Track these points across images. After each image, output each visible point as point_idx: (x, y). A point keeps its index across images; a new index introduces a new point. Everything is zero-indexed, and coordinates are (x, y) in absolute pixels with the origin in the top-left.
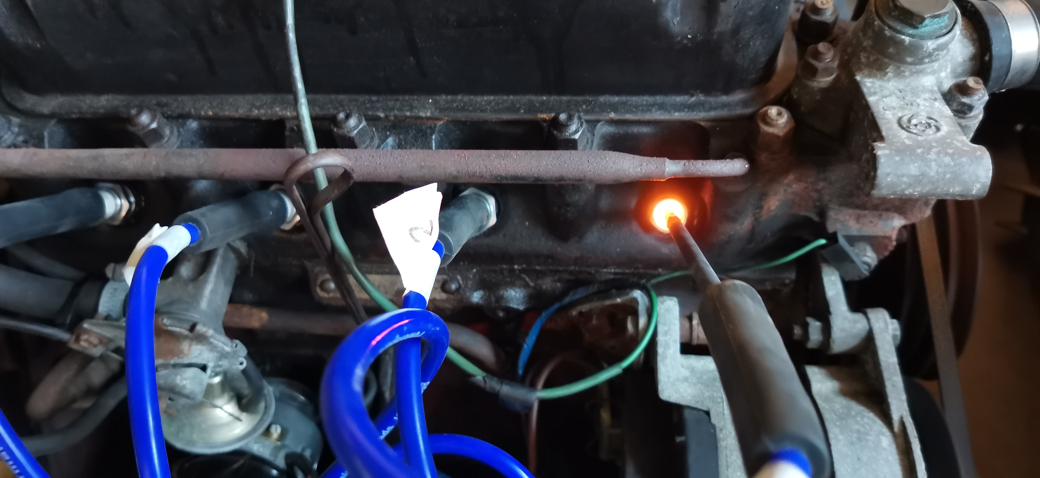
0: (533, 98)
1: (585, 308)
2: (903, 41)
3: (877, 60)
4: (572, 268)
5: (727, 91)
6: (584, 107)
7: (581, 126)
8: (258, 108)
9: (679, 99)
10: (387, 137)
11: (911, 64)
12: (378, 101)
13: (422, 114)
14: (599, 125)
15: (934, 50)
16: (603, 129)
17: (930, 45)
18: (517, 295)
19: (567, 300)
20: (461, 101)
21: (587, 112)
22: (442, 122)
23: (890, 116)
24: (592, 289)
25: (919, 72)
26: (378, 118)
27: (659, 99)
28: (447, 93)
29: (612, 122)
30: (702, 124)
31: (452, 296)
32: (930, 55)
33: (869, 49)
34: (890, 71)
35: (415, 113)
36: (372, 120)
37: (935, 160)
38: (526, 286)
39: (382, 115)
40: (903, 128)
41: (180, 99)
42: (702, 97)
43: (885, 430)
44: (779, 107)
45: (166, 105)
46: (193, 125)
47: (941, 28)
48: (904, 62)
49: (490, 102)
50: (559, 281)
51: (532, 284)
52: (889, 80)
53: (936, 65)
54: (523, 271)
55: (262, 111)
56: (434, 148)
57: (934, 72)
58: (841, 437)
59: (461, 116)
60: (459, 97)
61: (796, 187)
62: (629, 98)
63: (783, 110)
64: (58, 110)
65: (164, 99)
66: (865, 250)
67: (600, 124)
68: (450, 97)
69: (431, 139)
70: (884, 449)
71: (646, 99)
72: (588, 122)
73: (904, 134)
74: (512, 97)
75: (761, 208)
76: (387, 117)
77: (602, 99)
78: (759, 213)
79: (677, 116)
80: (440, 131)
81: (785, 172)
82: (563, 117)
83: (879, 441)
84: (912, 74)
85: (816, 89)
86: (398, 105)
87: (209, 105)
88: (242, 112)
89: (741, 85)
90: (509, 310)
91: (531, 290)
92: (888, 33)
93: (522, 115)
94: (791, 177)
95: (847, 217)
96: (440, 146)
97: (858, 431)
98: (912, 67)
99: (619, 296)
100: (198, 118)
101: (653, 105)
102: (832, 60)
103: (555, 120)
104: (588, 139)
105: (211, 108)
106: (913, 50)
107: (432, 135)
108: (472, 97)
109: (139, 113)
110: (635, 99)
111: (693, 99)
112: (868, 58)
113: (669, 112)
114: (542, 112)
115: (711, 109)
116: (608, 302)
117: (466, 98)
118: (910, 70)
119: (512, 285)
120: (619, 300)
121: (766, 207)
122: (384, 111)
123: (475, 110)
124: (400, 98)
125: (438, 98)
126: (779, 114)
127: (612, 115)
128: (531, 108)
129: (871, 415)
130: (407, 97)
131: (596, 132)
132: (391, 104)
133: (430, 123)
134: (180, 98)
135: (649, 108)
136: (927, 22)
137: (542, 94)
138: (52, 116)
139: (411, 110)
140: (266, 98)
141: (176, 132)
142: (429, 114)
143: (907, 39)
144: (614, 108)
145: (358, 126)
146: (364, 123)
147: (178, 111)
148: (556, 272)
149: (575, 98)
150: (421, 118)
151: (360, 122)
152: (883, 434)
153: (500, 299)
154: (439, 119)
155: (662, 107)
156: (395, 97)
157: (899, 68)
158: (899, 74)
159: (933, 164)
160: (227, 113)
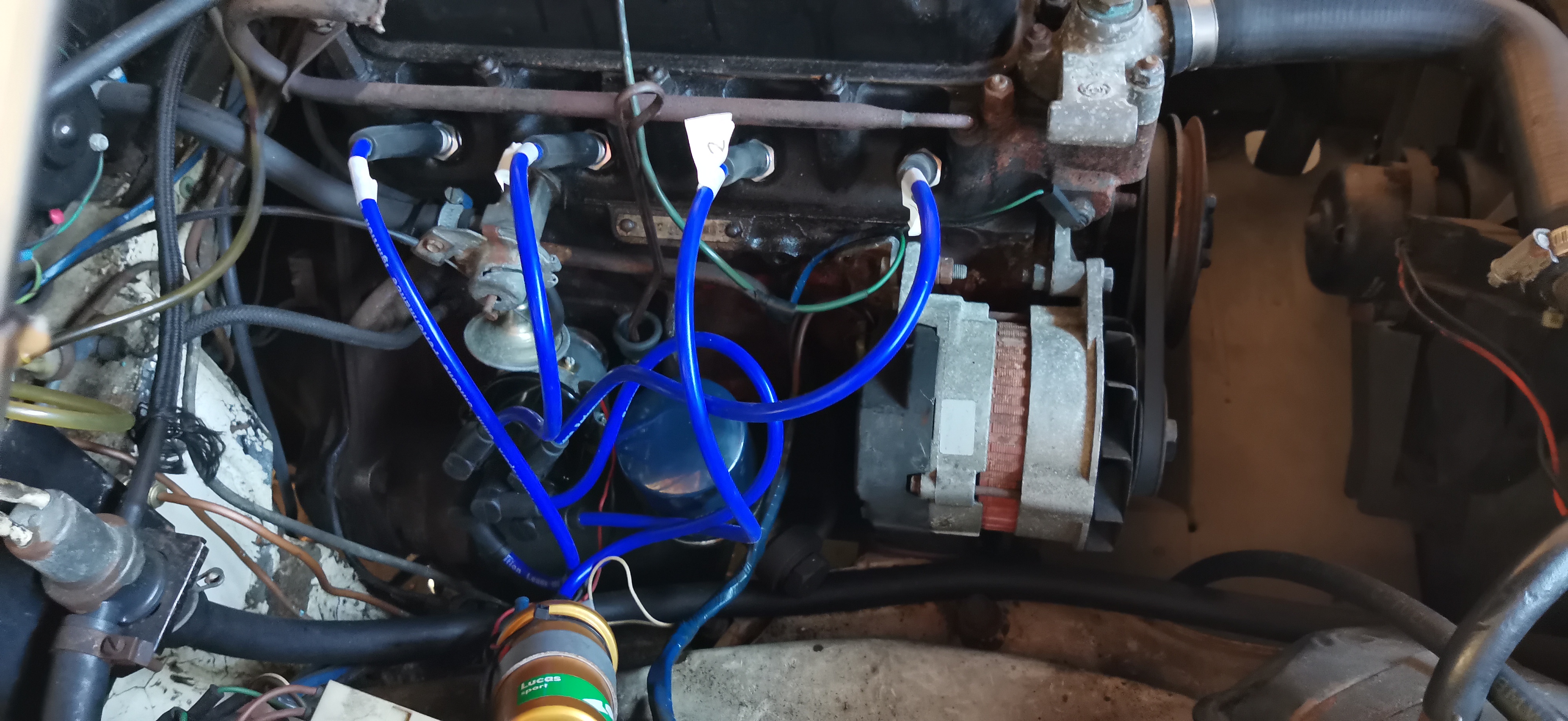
0: (808, 61)
1: (848, 253)
2: (1094, 24)
3: (1078, 39)
4: (840, 218)
5: (967, 62)
6: (850, 70)
7: (844, 84)
8: (581, 61)
9: (928, 67)
10: (686, 89)
11: (1103, 43)
12: (679, 59)
13: (715, 72)
14: (861, 87)
15: (1119, 32)
16: (864, 90)
17: (1114, 28)
18: (792, 244)
19: (834, 246)
20: (748, 61)
21: (851, 75)
22: (731, 79)
23: (1075, 83)
24: (857, 236)
25: (1110, 50)
26: (679, 73)
27: (912, 66)
28: (738, 54)
29: (872, 85)
30: (946, 89)
31: (734, 240)
32: (1116, 36)
33: (1073, 30)
34: (1088, 47)
35: (710, 70)
36: (674, 75)
37: (1094, 115)
38: (800, 236)
39: (682, 71)
40: (1080, 92)
41: (514, 51)
42: (946, 66)
43: (1081, 348)
44: (1002, 76)
45: (502, 55)
46: (525, 73)
47: (1125, 15)
48: (1097, 42)
49: (773, 63)
50: (829, 231)
51: (805, 234)
52: (1087, 55)
53: (1124, 45)
54: (797, 220)
55: (584, 64)
56: (724, 96)
57: (1123, 50)
58: (1041, 351)
59: (748, 74)
60: (747, 58)
61: (1024, 146)
62: (886, 65)
63: (1004, 77)
64: (408, 55)
65: (500, 50)
66: (1084, 204)
67: (862, 85)
68: (739, 58)
69: (722, 92)
70: (1075, 361)
71: (901, 66)
72: (850, 83)
73: (1079, 95)
74: (790, 60)
75: (995, 164)
76: (686, 72)
77: (866, 64)
78: (995, 168)
79: (924, 81)
80: (729, 87)
81: (1012, 131)
82: (828, 76)
83: (1073, 355)
84: (1104, 51)
85: (1033, 62)
86: (697, 62)
87: (538, 57)
88: (566, 64)
89: (977, 57)
90: (784, 257)
91: (804, 240)
92: (1083, 17)
93: (798, 76)
94: (1017, 137)
95: (1070, 176)
96: (728, 95)
97: (1058, 348)
98: (1104, 46)
99: (877, 241)
100: (529, 67)
101: (905, 71)
102: (1045, 38)
103: (823, 79)
104: (850, 97)
105: (541, 59)
106: (1102, 31)
107: (722, 89)
108: (758, 59)
109: (485, 60)
110: (891, 66)
111: (940, 67)
112: (1072, 37)
113: (918, 78)
114: (814, 73)
115: (954, 76)
116: (868, 248)
117: (753, 60)
118: (1103, 48)
119: (788, 233)
120: (877, 245)
121: (999, 164)
122: (685, 67)
123: (759, 70)
124: (699, 57)
125: (729, 58)
126: (1001, 81)
127: (872, 79)
128: (806, 70)
129: (1073, 338)
130: (704, 57)
131: (858, 92)
132: (691, 62)
133: (722, 79)
134: (514, 49)
135: (901, 74)
136: (1112, 9)
137: (817, 57)
138: (401, 60)
139: (706, 68)
140: (588, 53)
141: (510, 78)
142: (721, 72)
143: (1096, 22)
144: (874, 72)
145: (663, 78)
146: (668, 76)
147: (512, 61)
148: (826, 221)
149: (843, 63)
150: (713, 74)
151: (665, 75)
152: (1077, 350)
153: (776, 246)
154: (728, 76)
155: (913, 73)
156: (694, 56)
157: (1093, 46)
158: (1094, 51)
159: (1093, 118)
160: (554, 64)
